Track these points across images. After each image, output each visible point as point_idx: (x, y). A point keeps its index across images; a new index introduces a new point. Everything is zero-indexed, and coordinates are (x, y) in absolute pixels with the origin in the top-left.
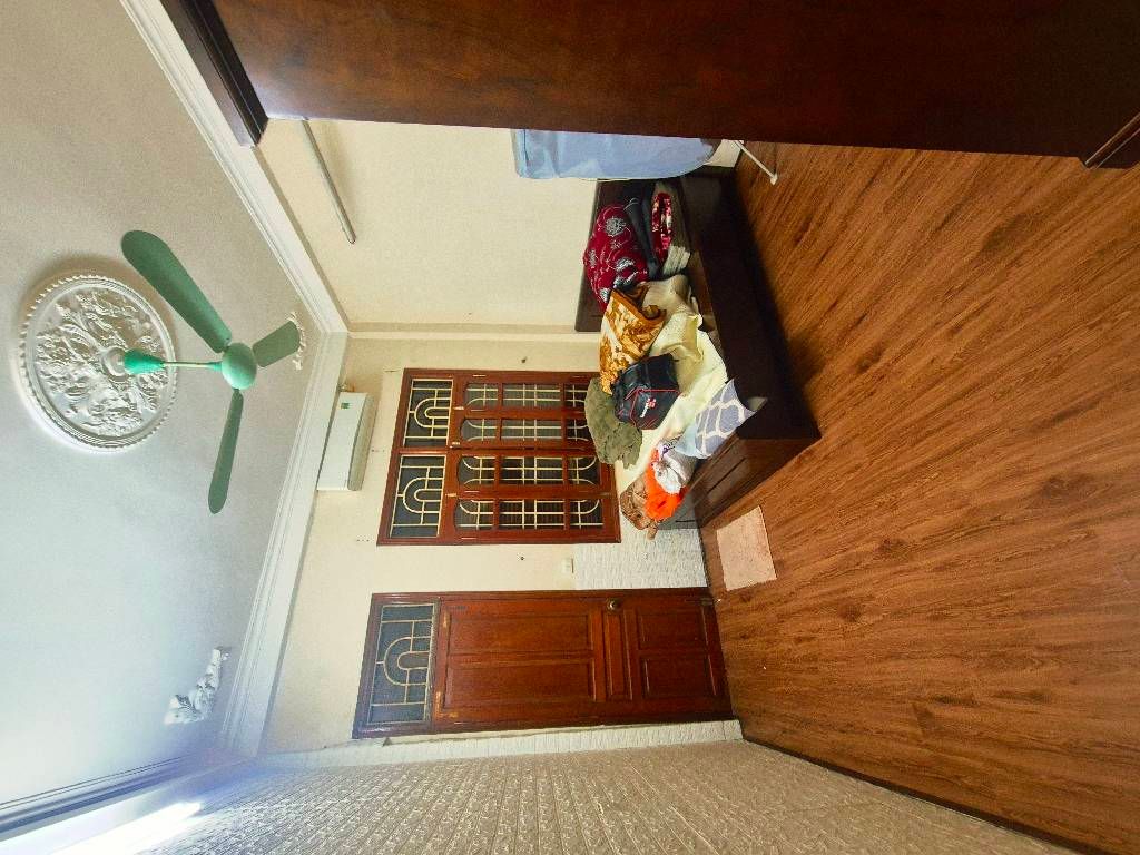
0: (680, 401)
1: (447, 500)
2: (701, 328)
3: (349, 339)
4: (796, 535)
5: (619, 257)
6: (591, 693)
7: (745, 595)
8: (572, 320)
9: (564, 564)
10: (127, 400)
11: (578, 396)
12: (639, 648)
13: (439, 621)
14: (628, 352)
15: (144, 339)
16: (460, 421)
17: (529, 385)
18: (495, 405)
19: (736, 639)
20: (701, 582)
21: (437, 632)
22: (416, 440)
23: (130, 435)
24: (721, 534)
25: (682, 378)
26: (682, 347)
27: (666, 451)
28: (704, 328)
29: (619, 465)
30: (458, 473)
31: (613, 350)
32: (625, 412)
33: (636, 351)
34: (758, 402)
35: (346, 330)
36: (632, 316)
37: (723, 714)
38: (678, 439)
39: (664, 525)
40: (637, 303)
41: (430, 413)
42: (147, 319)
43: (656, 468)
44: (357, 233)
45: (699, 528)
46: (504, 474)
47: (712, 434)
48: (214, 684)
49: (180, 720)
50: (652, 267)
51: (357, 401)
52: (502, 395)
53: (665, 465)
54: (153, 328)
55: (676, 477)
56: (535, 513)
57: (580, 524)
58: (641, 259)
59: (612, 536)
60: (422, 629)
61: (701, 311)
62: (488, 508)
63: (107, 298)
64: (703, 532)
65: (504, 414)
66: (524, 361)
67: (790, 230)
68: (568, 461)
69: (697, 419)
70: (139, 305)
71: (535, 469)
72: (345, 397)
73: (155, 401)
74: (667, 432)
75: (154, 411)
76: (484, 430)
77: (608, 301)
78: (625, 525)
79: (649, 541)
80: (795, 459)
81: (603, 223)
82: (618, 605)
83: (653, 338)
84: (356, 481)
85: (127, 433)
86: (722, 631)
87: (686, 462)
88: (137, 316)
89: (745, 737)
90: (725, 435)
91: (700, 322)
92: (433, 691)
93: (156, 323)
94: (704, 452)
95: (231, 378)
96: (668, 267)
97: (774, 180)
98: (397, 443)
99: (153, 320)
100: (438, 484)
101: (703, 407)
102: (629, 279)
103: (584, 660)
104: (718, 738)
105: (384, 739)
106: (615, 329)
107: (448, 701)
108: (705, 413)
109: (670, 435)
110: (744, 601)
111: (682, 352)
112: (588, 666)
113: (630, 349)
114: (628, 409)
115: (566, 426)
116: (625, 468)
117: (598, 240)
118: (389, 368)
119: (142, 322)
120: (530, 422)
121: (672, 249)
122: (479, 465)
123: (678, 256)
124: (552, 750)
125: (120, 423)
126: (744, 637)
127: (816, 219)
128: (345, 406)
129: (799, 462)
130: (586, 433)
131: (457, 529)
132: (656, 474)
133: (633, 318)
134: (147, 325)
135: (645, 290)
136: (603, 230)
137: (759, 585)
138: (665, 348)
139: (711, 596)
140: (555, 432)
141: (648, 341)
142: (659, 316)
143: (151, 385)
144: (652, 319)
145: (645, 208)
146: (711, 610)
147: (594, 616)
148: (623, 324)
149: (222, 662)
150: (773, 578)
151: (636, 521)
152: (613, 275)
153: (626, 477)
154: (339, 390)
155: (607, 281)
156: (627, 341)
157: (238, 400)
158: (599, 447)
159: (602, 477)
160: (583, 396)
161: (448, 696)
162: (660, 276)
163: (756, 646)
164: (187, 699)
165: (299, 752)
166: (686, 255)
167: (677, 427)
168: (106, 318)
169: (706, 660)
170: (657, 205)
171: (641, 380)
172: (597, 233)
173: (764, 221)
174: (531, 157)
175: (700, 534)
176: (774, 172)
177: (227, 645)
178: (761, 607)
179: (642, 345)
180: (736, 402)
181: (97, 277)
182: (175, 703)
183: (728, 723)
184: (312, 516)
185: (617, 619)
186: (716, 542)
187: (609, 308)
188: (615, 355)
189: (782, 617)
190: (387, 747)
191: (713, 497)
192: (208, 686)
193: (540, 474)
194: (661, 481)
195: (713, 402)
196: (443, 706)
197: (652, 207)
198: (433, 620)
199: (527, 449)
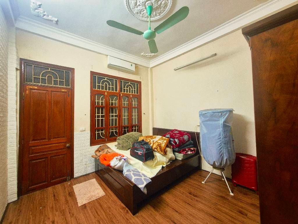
0: (141, 163)
1: (105, 92)
2: (163, 166)
3: (148, 68)
4: (97, 212)
5: (179, 140)
6: (33, 140)
7: (72, 194)
8: (155, 127)
9: (84, 129)
10: (139, 5)
11: (135, 129)
12: (51, 157)
13: (64, 88)
14: (153, 144)
15: (154, 13)
16: (127, 96)
17: (138, 115)
18: (132, 106)
19: (54, 193)
20: (76, 175)
21: (61, 88)
22: (122, 84)
23: (129, 5)
24: (94, 181)
25: (148, 162)
26: (156, 161)
27: (125, 159)
28: (163, 167)
29: (116, 143)
30: (112, 95)
31: (153, 140)
32: (136, 145)
33: (154, 147)
34: (145, 191)
35: (150, 67)
36: (164, 145)
37: (20, 192)
38: (128, 163)
39: (96, 160)
40: (167, 146)
41: (130, 88)
42: (159, 15)
43: (119, 157)
44: (176, 71)
45: (95, 172)
46: (112, 109)
47: (133, 176)
48: (45, 17)
49: (32, 4)
50: (177, 149)
51: (133, 68)
52: (135, 108)
53: (120, 160)
54: (158, 16)
55: (116, 164)
56: (100, 118)
57: (97, 132)
58: (179, 146)
59: (92, 143)
60: (61, 83)
61: (167, 166)
62: (102, 104)
63: (166, 5)
64: (93, 174)
65: (130, 109)
66: (144, 114)
67: (192, 190)
68: (116, 128)
69: (135, 169)
70: (163, 13)
71: (114, 118)
72: (134, 65)
73: (138, 13)
74: (130, 159)
75: (135, 12)
76: (125, 103)
77: (166, 137)
78: (96, 147)
79: (90, 155)
80: (125, 207)
81: (186, 134)
82: (68, 147)
83: (158, 152)
84: (110, 66)
85: (130, 4)
86: (56, 186)
87: (121, 167)
88: (161, 12)
89: (9, 204)
90: (133, 180)
91: (164, 166)
92: (37, 86)
93: (158, 17)
94: (126, 173)
95: (146, 32)
96: (177, 154)
97: (203, 182)
98: (121, 79)
99: (159, 16)
100: (109, 89)
101: (140, 171)
102: (173, 143)
103: (47, 138)
104: (9, 192)
105: (19, 68)
106: (159, 140)
107: (34, 91)
108: (138, 172)
109: (129, 160)
110: (69, 193)
111: (155, 161)
112: (45, 139)
113: (154, 145)
114: (138, 146)
115: (127, 127)
116: (115, 146)
117: (181, 133)
118: (141, 78)
119: (159, 13)
120: (128, 115)
121: (182, 155)
122: (115, 102)
123: (180, 157)
124: (9, 127)
125: (133, 2)
126: (54, 196)
127: (198, 199)
128: (132, 65)
129: (124, 208)
130: (125, 133)
131: (95, 95)
132: (117, 157)
133: (163, 145)
134: (158, 15)
135: (170, 148)
136: (184, 134)
137: (76, 199)
138: (156, 156)
139: (70, 180)
140: (125, 123)
141: (157, 150)
142: (165, 153)
143: (142, 13)
144: (164, 151)
145: (191, 146)
146: (65, 180)
147: (64, 140)
148: (161, 142)
149: (53, 21)
150: (79, 205)
151: (98, 150)
152: (174, 138)
153: (112, 146)
154: (136, 64)
155: (172, 137)
156: (157, 144)
157: (141, 33)
158: (122, 137)
159: (112, 138)
160: (135, 131)
161: (35, 91)
162: (174, 152)
163: (51, 202)
164: (40, 7)
165: (16, 40)
166: (180, 159)
167: (131, 162)
168: (161, 4)
169: (45, 182)
170: (192, 149)
171: (147, 150)
172: (183, 133)
173: (191, 181)
174: (206, 115)
175: (93, 172)
176: (205, 182)
177: (58, 23)
178: (67, 201)
179: (156, 149)
180: (145, 183)
181: (171, 3)
182: (39, 3)
183: (16, 195)
184: (100, 53)
185: (62, 147)
186: (91, 179)
187: (164, 138)
188: (152, 140)
189: (63, 212)
190: (15, 69)
191: (107, 176)
192: (44, 15)
193: (112, 119)
194: (115, 159)
195: (143, 174)
196: (31, 89)
197: (192, 148)
198: (64, 87)
199: (120, 115)
